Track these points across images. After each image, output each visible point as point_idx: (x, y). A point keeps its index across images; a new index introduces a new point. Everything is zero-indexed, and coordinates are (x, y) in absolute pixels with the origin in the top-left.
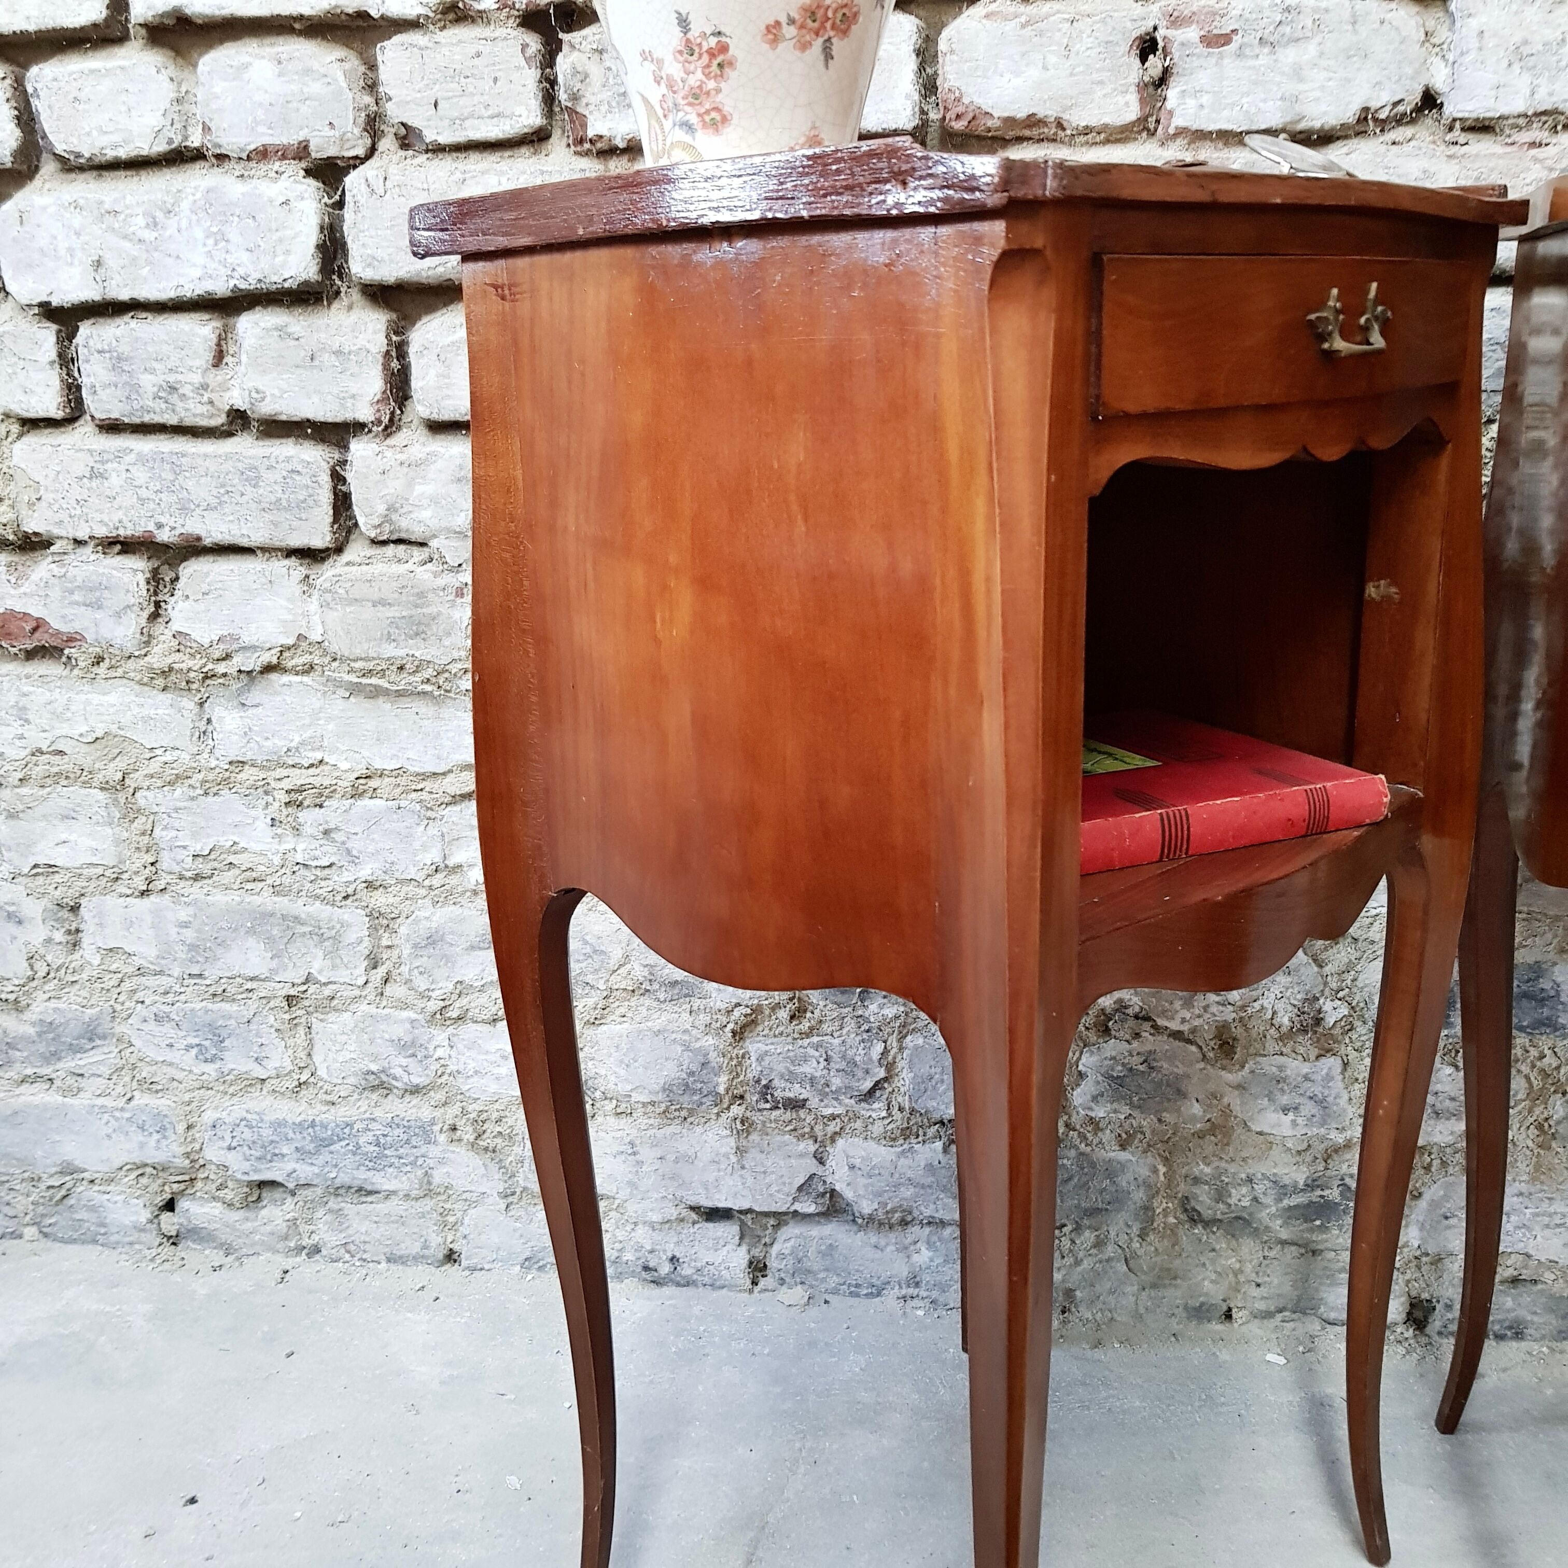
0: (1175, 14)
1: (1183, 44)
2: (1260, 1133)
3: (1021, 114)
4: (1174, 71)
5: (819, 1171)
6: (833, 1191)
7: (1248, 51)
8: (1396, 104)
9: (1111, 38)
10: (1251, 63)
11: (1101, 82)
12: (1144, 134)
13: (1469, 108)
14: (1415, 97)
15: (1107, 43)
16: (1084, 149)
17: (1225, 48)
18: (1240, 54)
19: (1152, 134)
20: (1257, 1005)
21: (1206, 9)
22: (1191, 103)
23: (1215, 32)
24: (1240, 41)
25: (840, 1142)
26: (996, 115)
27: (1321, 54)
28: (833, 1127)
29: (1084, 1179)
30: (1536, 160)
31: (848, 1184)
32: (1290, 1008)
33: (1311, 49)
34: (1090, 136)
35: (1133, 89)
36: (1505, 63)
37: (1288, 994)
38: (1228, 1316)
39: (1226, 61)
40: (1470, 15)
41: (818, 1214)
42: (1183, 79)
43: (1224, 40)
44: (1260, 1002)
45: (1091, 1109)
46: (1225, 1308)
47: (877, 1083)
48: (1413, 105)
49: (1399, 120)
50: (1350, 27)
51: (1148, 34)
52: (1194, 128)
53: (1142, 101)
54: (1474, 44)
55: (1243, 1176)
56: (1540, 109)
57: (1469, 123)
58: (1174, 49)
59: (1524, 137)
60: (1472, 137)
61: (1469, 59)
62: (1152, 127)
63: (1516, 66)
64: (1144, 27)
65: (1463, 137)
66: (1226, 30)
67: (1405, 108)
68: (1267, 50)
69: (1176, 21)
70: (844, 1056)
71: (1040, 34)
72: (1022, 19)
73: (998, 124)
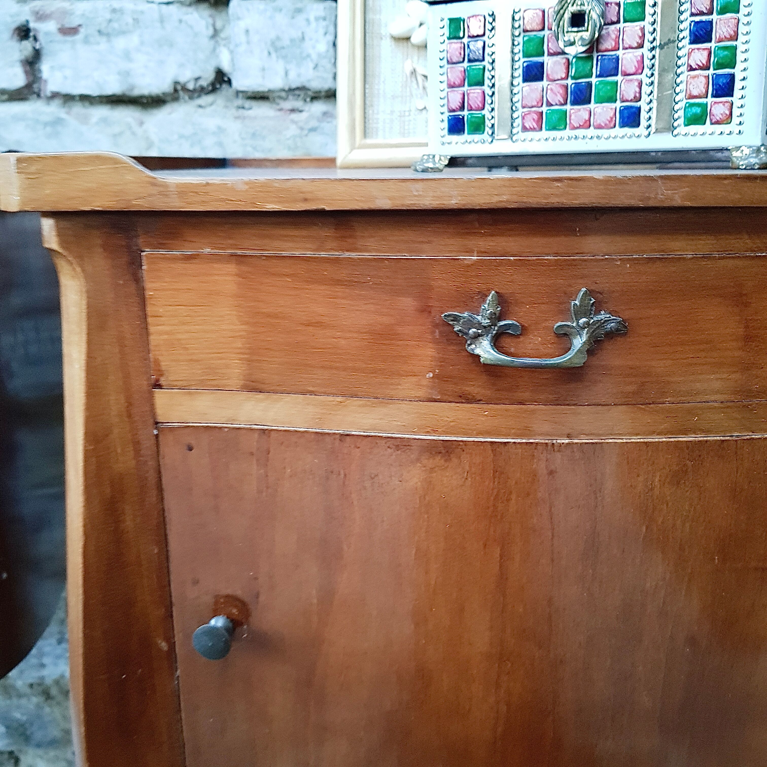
0: (40, 13)
1: (46, 33)
4: (44, 52)
7: (92, 40)
8: (197, 79)
10: (97, 47)
12: (33, 96)
13: (247, 84)
14: (210, 75)
17: (76, 37)
18: (86, 41)
19: (39, 96)
21: (61, 10)
22: (58, 75)
23: (67, 25)
24: (84, 32)
27: (142, 43)
30: (293, 122)
33: (134, 40)
35: (18, 63)
36: (266, 53)
40: (238, 19)
42: (49, 58)
43: (74, 31)
48: (209, 81)
49: (202, 91)
50: (159, 25)
52: (64, 92)
53: (26, 72)
54: (243, 38)
56: (294, 86)
57: (249, 94)
58: (41, 37)
59: (288, 105)
60: (254, 103)
61: (242, 49)
62: (36, 90)
63: (274, 55)
64: (20, 20)
65: (248, 103)
66: (74, 24)
67: (204, 83)
68: (104, 39)
69: (41, 17)
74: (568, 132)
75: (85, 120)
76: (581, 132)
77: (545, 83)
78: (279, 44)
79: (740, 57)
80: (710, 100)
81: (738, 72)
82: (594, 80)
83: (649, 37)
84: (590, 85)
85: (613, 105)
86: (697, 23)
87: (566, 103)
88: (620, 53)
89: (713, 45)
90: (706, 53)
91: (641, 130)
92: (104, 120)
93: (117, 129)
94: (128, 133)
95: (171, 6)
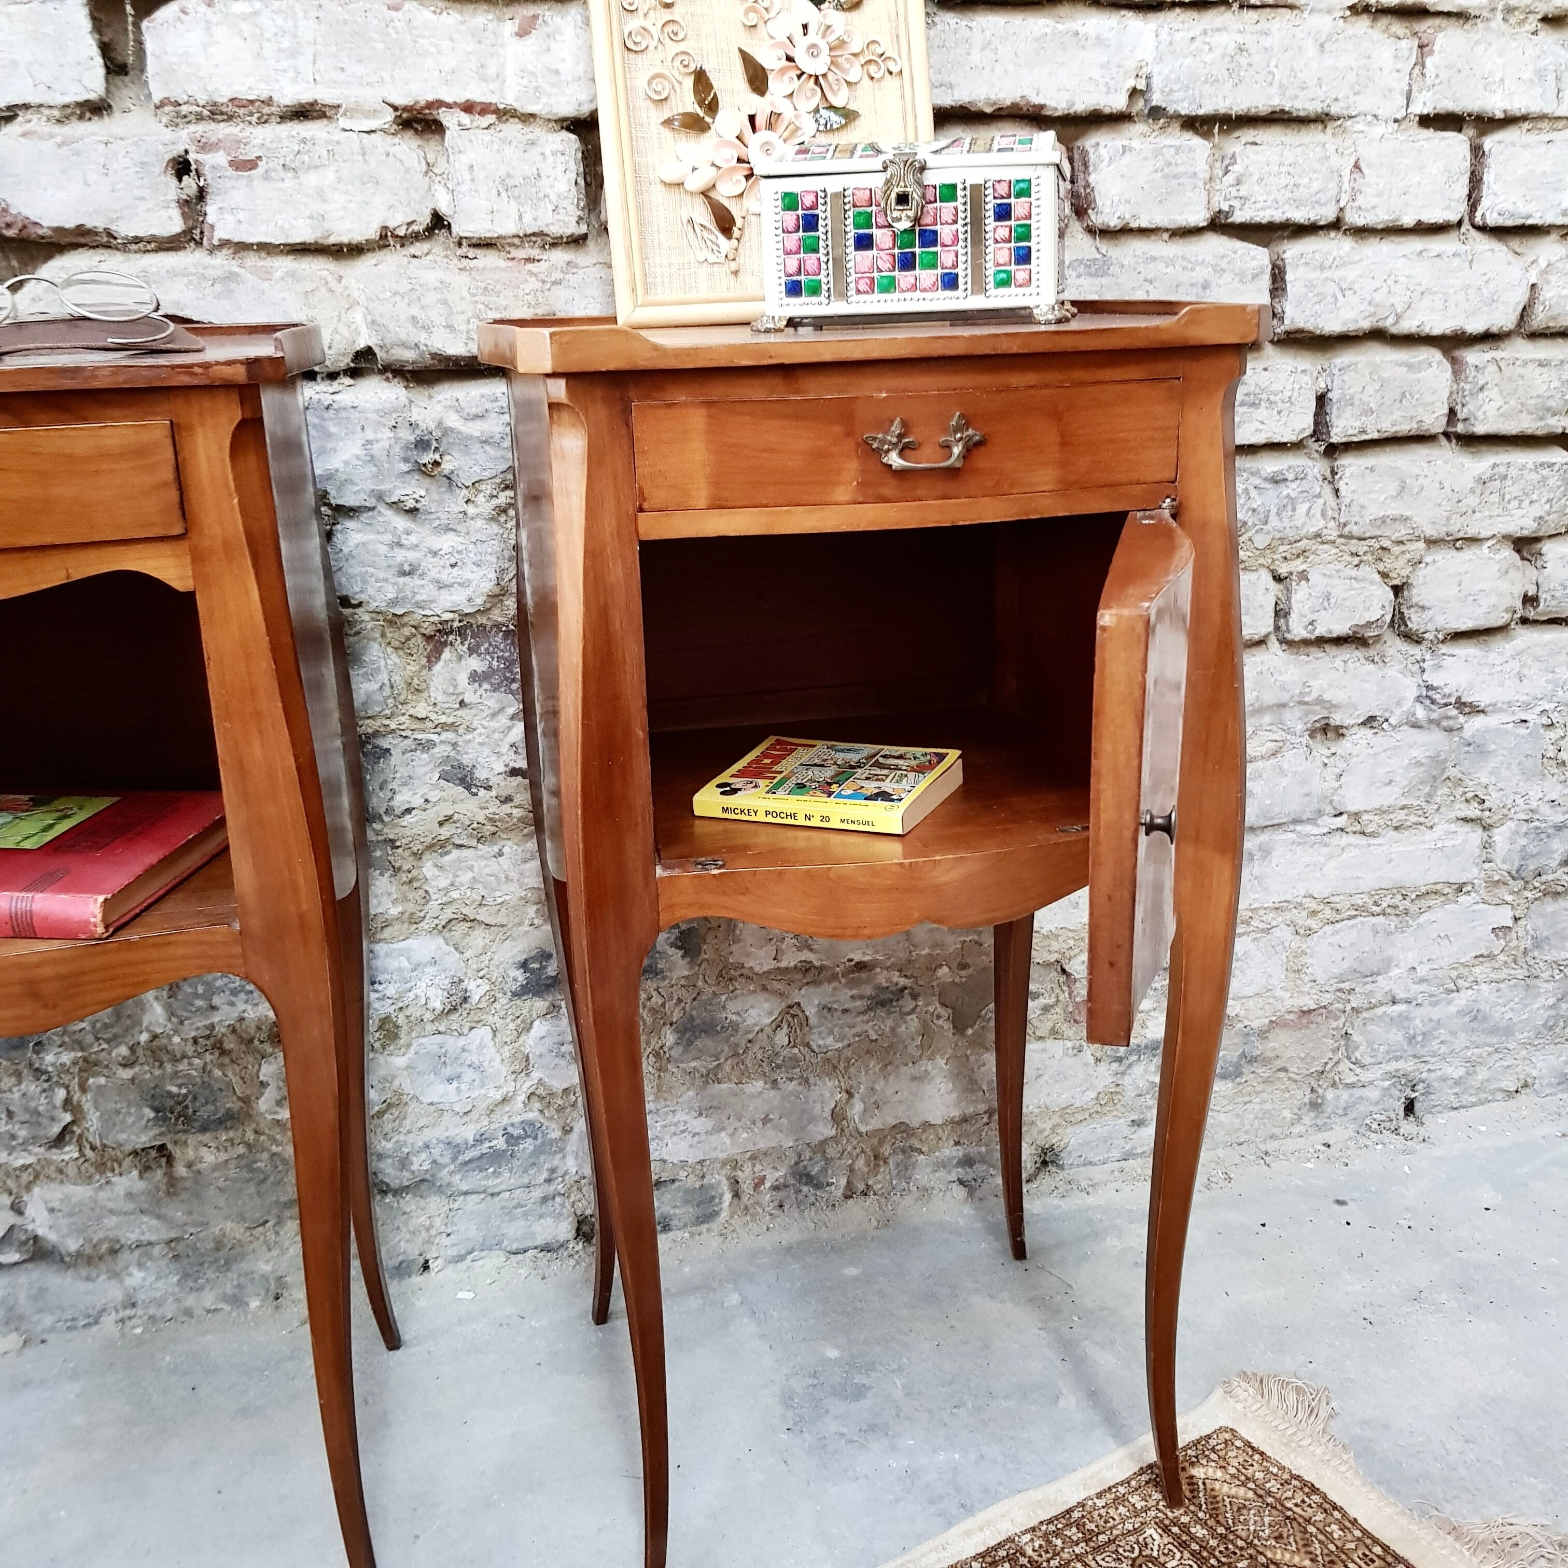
0: (203, 140)
1: (213, 167)
2: (431, 1104)
3: (70, 224)
4: (210, 190)
5: (18, 1220)
6: (36, 1238)
7: (274, 175)
8: (409, 224)
9: (145, 160)
10: (279, 185)
11: (143, 199)
12: (192, 244)
13: (472, 228)
14: (425, 220)
15: (142, 163)
16: (137, 256)
17: (253, 172)
18: (267, 177)
19: (199, 244)
20: (411, 995)
21: (232, 138)
22: (229, 218)
23: (241, 157)
24: (265, 166)
25: (36, 1190)
26: (44, 224)
27: (340, 180)
28: (26, 1177)
29: (279, 1176)
30: (531, 273)
31: (51, 1227)
32: (440, 992)
33: (330, 176)
34: (141, 245)
35: (174, 205)
36: (495, 193)
37: (436, 981)
38: (426, 1267)
39: (255, 183)
40: (460, 152)
41: (23, 1262)
42: (218, 198)
43: (251, 165)
44: (414, 992)
45: (276, 1113)
46: (422, 1261)
47: (65, 1128)
48: (424, 226)
49: (416, 237)
50: (360, 158)
51: (180, 157)
52: (236, 240)
53: (184, 215)
54: (467, 176)
55: (420, 1144)
56: (529, 231)
57: (474, 241)
58: (206, 171)
59: (521, 254)
60: (479, 252)
61: (464, 188)
62: (197, 238)
63: (504, 195)
64: (179, 150)
65: (471, 253)
66: (252, 157)
67: (419, 228)
68: (290, 174)
69: (205, 146)
70: (26, 1109)
71: (77, 153)
72: (59, 139)
73: (49, 233)
74: (897, 295)
75: (266, 275)
76: (908, 295)
77: (875, 252)
78: (510, 183)
79: (1034, 233)
80: (1013, 267)
81: (1033, 244)
82: (917, 250)
83: (961, 215)
84: (914, 254)
85: (935, 272)
86: (999, 205)
87: (894, 270)
88: (938, 228)
89: (1012, 223)
90: (1007, 230)
91: (960, 292)
92: (293, 275)
93: (309, 287)
94: (323, 290)
95: (373, 135)
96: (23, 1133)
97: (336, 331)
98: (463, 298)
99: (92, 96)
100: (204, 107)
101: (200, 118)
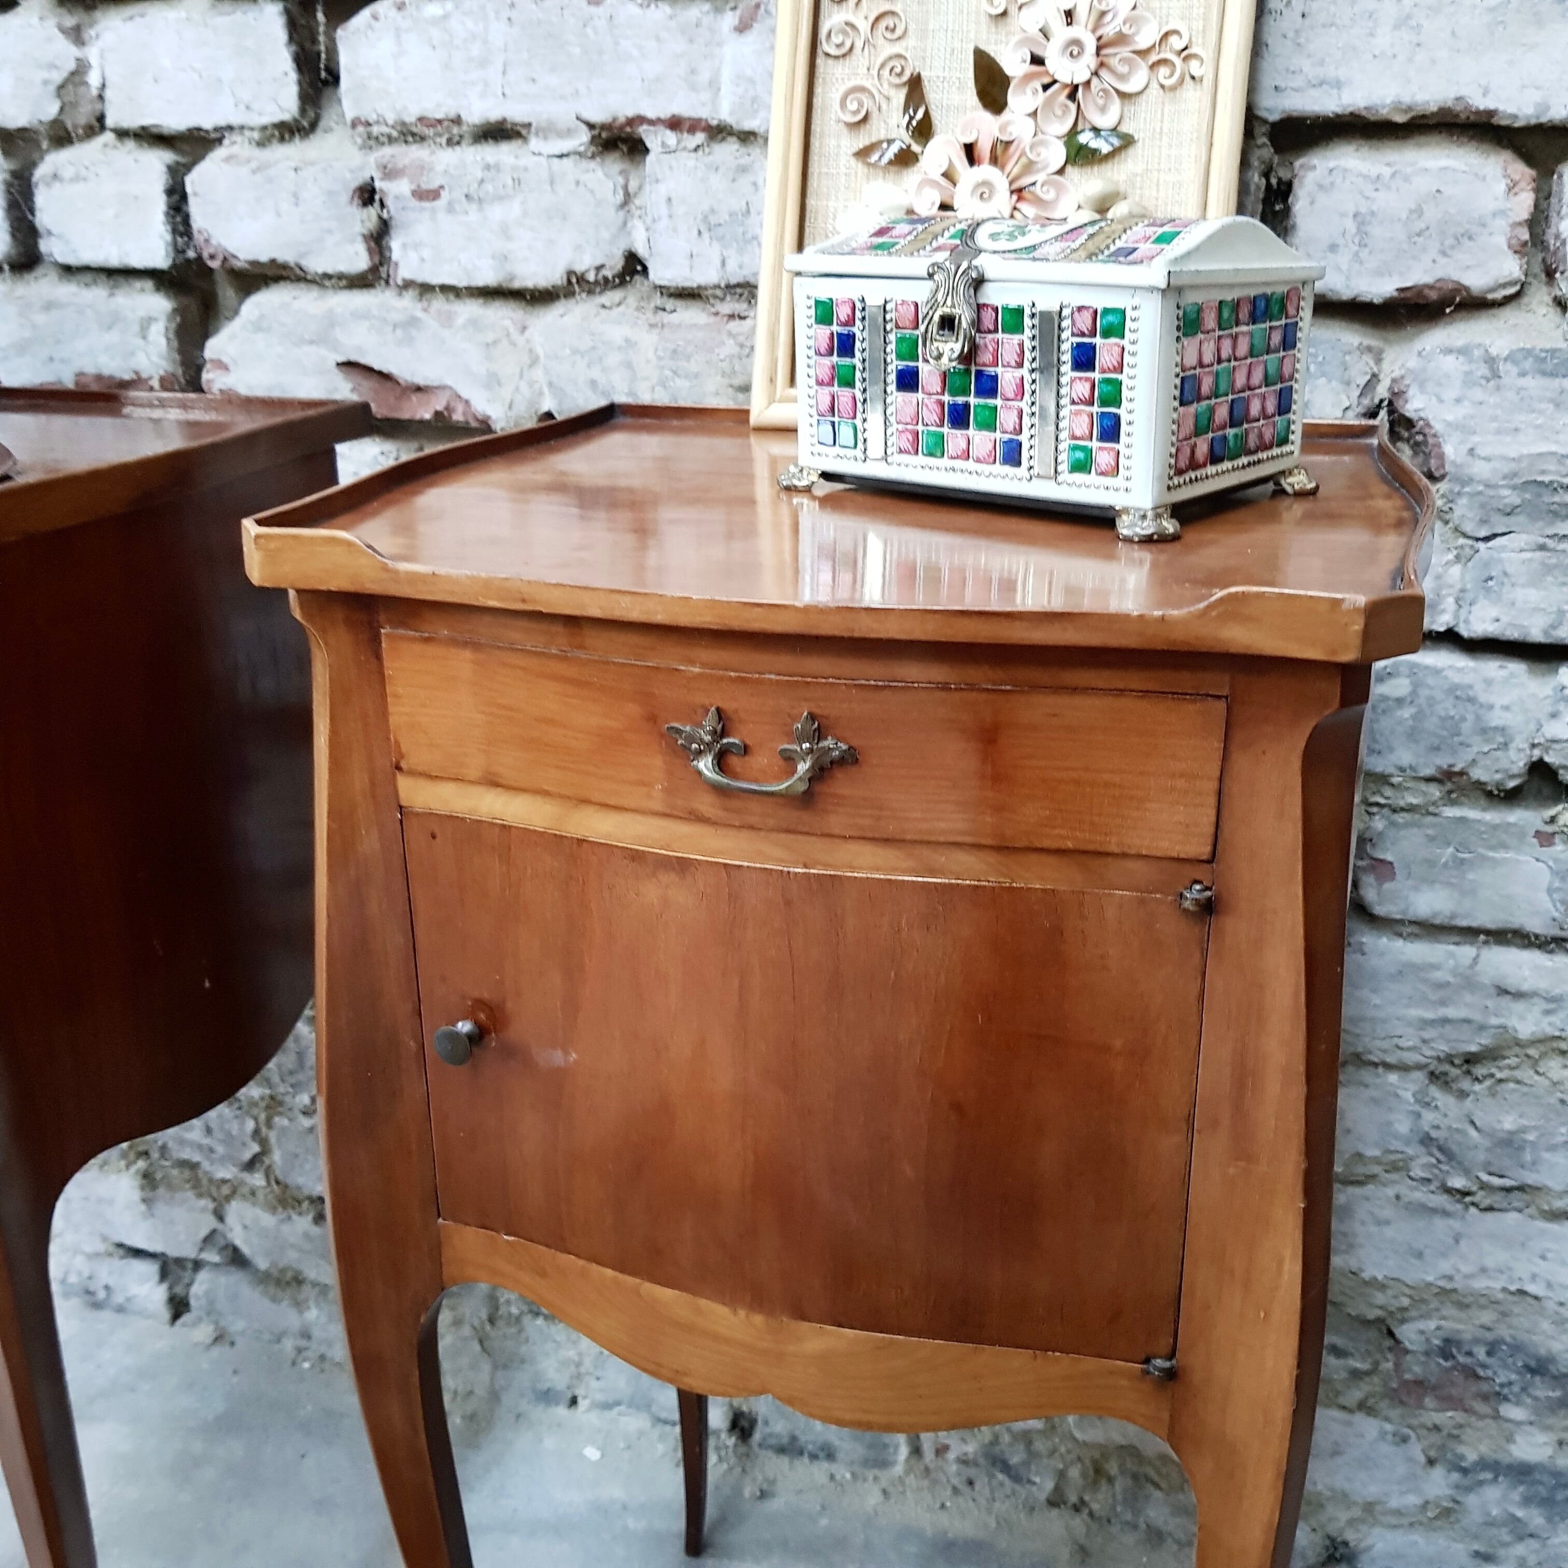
0: (387, 165)
1: (395, 197)
3: (264, 258)
4: (393, 223)
5: (219, 1226)
6: (234, 1247)
7: (458, 207)
8: (599, 268)
9: (333, 188)
10: (463, 218)
11: (329, 231)
12: (379, 283)
13: (668, 277)
14: (616, 263)
15: (329, 192)
17: (436, 203)
18: (450, 209)
19: (387, 282)
21: (420, 162)
22: (413, 256)
23: (425, 186)
24: (447, 197)
25: (233, 1205)
26: (241, 257)
27: (525, 214)
28: (226, 1190)
30: (732, 333)
31: (246, 1242)
33: (514, 209)
34: (333, 281)
35: (360, 239)
36: (695, 232)
39: (440, 216)
40: (657, 181)
41: (223, 1264)
42: (401, 232)
43: (433, 195)
47: (255, 1156)
48: (617, 270)
49: (606, 284)
50: (549, 188)
51: (368, 184)
52: (420, 280)
53: (370, 251)
54: (664, 211)
56: (733, 281)
57: (672, 290)
58: (389, 202)
59: (727, 307)
60: (679, 304)
61: (664, 223)
62: (384, 275)
63: (706, 235)
64: (361, 178)
65: (670, 304)
66: (434, 185)
67: (609, 272)
68: (474, 207)
69: (389, 173)
70: (222, 1129)
71: (270, 180)
72: (254, 165)
73: (247, 266)
74: (945, 462)
75: (447, 320)
76: (959, 464)
77: (920, 395)
78: (713, 220)
79: (1125, 393)
80: (1095, 444)
81: (1123, 412)
82: (973, 400)
83: (1028, 355)
84: (967, 406)
85: (992, 435)
86: (1079, 345)
87: (942, 425)
88: (999, 370)
89: (1096, 375)
90: (1088, 386)
91: (1022, 471)
92: (474, 323)
93: (490, 337)
94: (505, 342)
95: (565, 160)
96: (220, 1149)
97: (517, 389)
98: (648, 361)
99: (286, 117)
100: (393, 127)
101: (391, 140)
